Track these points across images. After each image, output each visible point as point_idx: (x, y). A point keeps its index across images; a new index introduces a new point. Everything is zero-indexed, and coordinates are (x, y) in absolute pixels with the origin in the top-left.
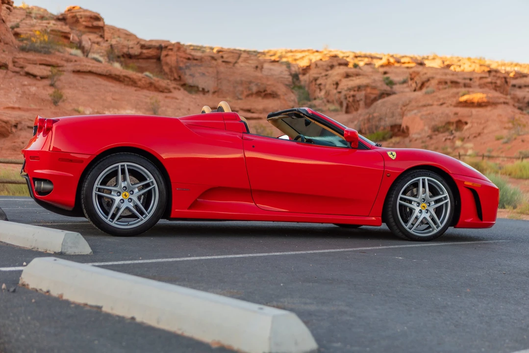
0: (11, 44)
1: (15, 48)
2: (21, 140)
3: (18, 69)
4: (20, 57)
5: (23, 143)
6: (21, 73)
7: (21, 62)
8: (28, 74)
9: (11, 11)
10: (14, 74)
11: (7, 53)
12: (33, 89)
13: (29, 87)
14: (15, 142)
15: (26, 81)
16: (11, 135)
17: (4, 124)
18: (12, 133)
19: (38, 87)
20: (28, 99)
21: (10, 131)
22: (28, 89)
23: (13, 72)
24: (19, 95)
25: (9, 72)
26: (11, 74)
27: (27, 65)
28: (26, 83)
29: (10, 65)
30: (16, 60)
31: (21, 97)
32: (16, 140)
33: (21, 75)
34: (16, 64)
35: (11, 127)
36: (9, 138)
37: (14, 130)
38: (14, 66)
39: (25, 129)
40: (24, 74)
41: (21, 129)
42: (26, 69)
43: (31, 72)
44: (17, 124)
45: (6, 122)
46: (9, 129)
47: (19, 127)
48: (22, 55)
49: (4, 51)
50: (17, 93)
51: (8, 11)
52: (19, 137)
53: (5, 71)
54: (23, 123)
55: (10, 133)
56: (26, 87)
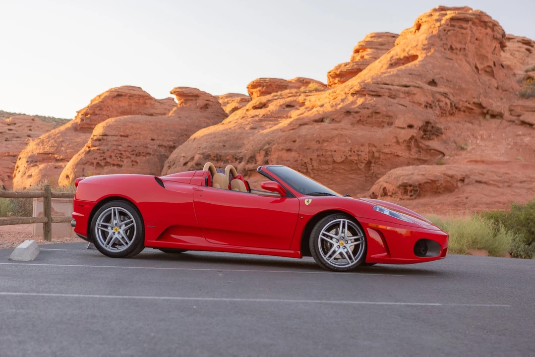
0: (511, 90)
1: (516, 94)
2: (466, 195)
3: (514, 118)
4: (517, 104)
5: (467, 198)
6: (517, 122)
7: (518, 110)
8: (523, 123)
9: (530, 53)
10: (510, 123)
11: (505, 100)
12: (527, 139)
13: (523, 137)
14: (458, 198)
15: (521, 130)
16: (457, 190)
17: (449, 179)
18: (457, 187)
19: (533, 137)
20: (519, 150)
21: (455, 186)
22: (522, 140)
23: (509, 121)
24: (509, 147)
25: (504, 121)
26: (505, 123)
27: (525, 112)
28: (520, 133)
29: (506, 114)
30: (513, 108)
31: (511, 148)
32: (459, 196)
33: (516, 124)
34: (513, 112)
35: (457, 181)
36: (454, 193)
37: (460, 184)
38: (511, 114)
39: (472, 184)
40: (520, 123)
41: (468, 184)
42: (521, 118)
43: (527, 120)
44: (464, 178)
45: (452, 177)
46: (455, 184)
47: (466, 181)
48: (521, 102)
49: (501, 99)
50: (508, 144)
51: (527, 52)
52: (463, 192)
53: (500, 121)
54: (472, 177)
55: (456, 188)
56: (519, 138)
